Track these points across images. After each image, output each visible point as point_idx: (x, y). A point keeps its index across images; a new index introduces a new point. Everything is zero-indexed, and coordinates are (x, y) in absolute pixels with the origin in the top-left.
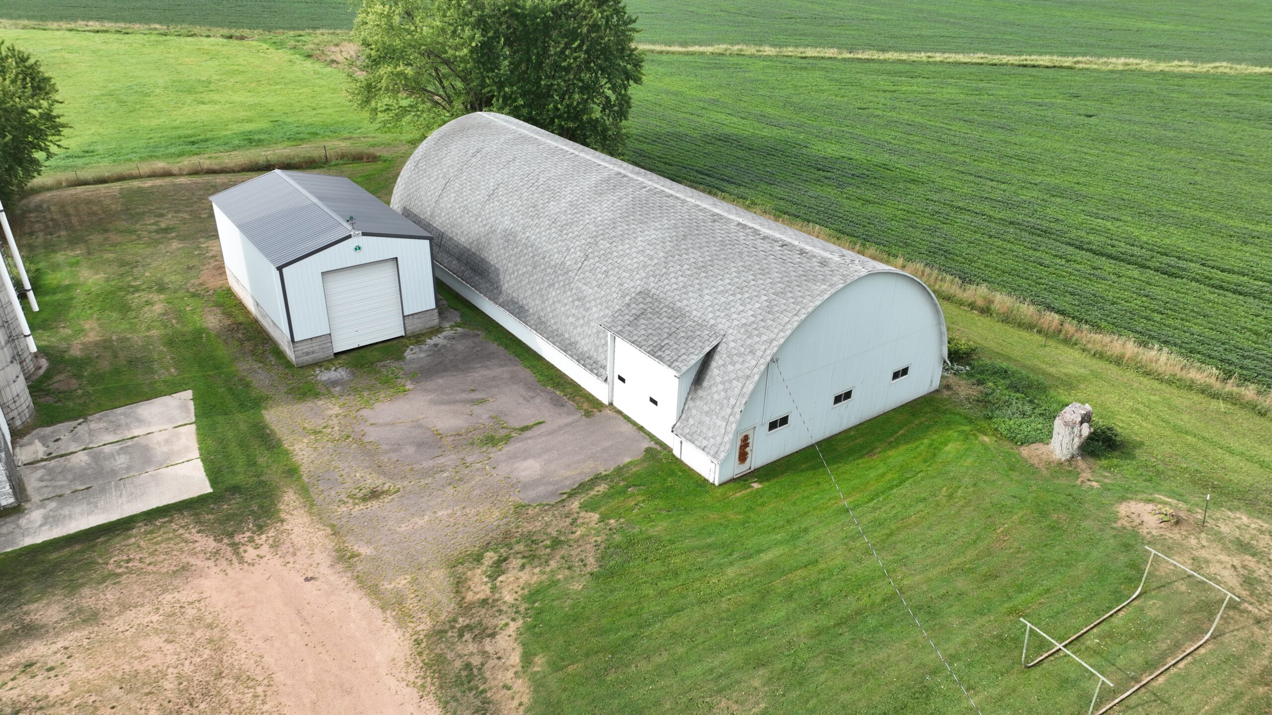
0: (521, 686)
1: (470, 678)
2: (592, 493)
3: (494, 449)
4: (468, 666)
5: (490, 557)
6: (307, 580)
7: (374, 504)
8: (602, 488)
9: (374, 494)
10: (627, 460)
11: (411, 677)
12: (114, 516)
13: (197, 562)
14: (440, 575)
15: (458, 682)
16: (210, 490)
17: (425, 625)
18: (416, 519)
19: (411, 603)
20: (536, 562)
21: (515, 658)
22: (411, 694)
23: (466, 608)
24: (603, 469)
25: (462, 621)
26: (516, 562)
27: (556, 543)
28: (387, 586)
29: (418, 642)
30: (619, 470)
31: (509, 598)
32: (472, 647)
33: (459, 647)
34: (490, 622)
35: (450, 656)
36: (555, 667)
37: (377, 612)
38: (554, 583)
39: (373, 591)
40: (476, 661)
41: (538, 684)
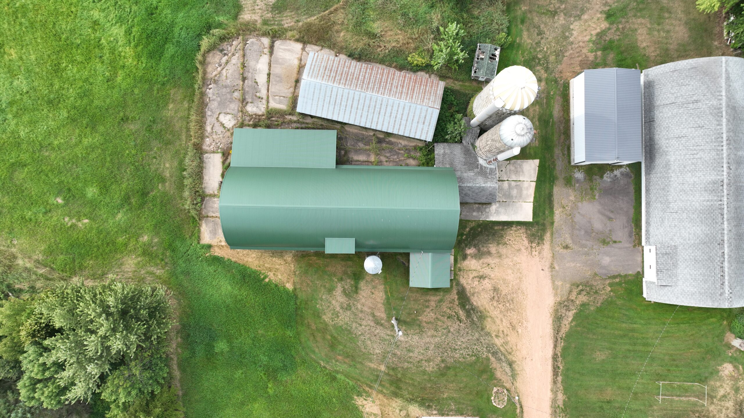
0: (568, 326)
1: (560, 318)
2: (614, 280)
3: (602, 246)
4: (561, 315)
5: (581, 287)
6: (542, 270)
7: (565, 251)
8: (617, 280)
9: (567, 247)
10: (631, 273)
11: (551, 311)
12: (509, 219)
13: (523, 248)
14: (568, 286)
15: (558, 318)
16: (531, 220)
17: (558, 299)
18: (571, 263)
19: (559, 291)
20: (589, 295)
21: (570, 319)
22: (549, 315)
23: (568, 300)
24: (622, 273)
25: (566, 303)
26: (584, 293)
27: (596, 292)
28: (556, 283)
29: (555, 303)
30: (626, 276)
31: (578, 302)
32: (564, 311)
33: (562, 310)
34: (571, 307)
35: (559, 311)
36: (576, 326)
37: (552, 289)
38: (588, 304)
39: (553, 282)
40: (563, 315)
41: (571, 327)
